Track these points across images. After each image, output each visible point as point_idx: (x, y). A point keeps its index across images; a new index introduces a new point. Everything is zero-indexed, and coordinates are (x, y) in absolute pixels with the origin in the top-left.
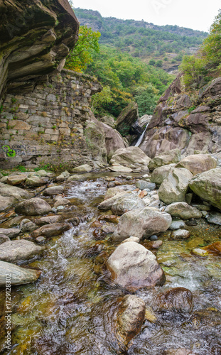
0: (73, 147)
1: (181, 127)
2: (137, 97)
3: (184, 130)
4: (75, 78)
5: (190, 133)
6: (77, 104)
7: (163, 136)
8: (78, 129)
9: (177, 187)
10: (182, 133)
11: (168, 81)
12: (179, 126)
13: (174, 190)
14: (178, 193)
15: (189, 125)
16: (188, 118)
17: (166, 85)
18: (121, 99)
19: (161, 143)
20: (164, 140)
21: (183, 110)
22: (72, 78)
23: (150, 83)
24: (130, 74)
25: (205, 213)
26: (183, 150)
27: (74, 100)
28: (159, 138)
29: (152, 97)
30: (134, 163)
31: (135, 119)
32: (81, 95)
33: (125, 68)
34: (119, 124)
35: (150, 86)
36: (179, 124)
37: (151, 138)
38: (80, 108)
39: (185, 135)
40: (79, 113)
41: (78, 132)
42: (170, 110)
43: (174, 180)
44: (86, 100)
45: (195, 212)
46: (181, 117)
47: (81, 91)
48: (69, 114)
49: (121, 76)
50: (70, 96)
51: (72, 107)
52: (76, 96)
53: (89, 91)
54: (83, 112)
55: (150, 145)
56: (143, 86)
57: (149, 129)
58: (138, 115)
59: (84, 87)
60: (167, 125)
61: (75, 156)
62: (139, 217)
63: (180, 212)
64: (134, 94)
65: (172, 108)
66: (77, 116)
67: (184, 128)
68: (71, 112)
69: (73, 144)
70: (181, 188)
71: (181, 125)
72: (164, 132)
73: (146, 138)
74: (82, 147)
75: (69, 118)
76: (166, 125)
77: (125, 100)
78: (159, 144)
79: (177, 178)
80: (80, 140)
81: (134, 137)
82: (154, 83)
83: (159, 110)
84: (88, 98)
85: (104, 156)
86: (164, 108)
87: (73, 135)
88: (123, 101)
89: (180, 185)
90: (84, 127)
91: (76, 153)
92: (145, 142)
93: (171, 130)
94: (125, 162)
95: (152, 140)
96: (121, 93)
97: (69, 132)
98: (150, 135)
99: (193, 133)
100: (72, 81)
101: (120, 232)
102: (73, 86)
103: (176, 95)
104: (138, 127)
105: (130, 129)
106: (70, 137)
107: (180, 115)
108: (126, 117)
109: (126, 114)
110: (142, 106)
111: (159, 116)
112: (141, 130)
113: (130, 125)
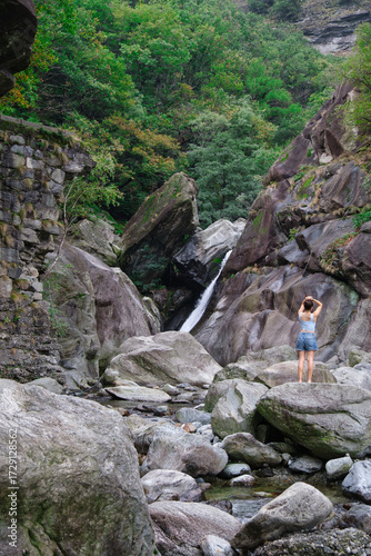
0: (17, 331)
1: (328, 274)
2: (195, 150)
3: (336, 284)
4: (21, 140)
5: (353, 296)
6: (30, 215)
7: (271, 300)
8: (28, 279)
9: (240, 411)
10: (328, 293)
11: (314, 89)
12: (321, 270)
13: (234, 414)
14: (240, 420)
15: (352, 271)
16: (349, 244)
17: (304, 102)
18: (140, 158)
19: (263, 321)
20: (273, 315)
21: (340, 216)
22: (14, 138)
23: (245, 100)
24: (171, 59)
25: (286, 456)
26: (329, 349)
27: (22, 202)
28: (260, 307)
29: (248, 152)
30: (176, 382)
31: (186, 234)
32: (40, 187)
33: (154, 33)
34: (131, 250)
35: (246, 110)
36: (323, 263)
37: (235, 305)
38: (38, 223)
39: (338, 301)
40: (34, 238)
41: (32, 289)
42: (298, 212)
43: (236, 398)
44: (51, 201)
45: (267, 451)
46: (332, 240)
47: (38, 174)
48: (10, 241)
49: (141, 65)
50: (11, 189)
51: (17, 221)
52: (26, 190)
53: (59, 176)
54: (44, 235)
55: (228, 328)
56: (217, 108)
57: (229, 272)
58: (196, 219)
59: (47, 165)
60: (286, 263)
61: (21, 355)
62: (178, 444)
63: (240, 447)
64: (187, 138)
65: (307, 205)
66: (29, 245)
67: (337, 277)
68: (15, 236)
69: (16, 321)
70: (245, 412)
71: (328, 268)
72: (277, 286)
73: (221, 304)
74: (39, 329)
75: (11, 251)
76: (283, 262)
77: (153, 163)
78: (257, 326)
79: (241, 396)
80: (35, 311)
81: (180, 296)
82: (260, 96)
83: (266, 207)
84: (56, 196)
85: (91, 356)
86: (281, 206)
87: (17, 299)
88: (146, 166)
89: (243, 408)
90: (41, 272)
91: (23, 347)
92: (217, 315)
93: (297, 281)
94: (149, 378)
95: (237, 312)
96: (141, 135)
97: (9, 288)
98: (232, 295)
99: (361, 296)
100: (15, 148)
101: (150, 463)
102: (18, 161)
103: (325, 159)
104: (194, 263)
105: (169, 267)
106: (11, 301)
107: (330, 233)
108: (156, 227)
109: (155, 217)
110: (211, 185)
111: (264, 231)
112: (206, 272)
113: (169, 253)
